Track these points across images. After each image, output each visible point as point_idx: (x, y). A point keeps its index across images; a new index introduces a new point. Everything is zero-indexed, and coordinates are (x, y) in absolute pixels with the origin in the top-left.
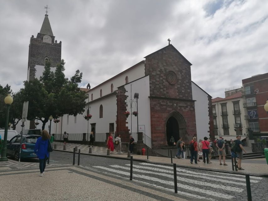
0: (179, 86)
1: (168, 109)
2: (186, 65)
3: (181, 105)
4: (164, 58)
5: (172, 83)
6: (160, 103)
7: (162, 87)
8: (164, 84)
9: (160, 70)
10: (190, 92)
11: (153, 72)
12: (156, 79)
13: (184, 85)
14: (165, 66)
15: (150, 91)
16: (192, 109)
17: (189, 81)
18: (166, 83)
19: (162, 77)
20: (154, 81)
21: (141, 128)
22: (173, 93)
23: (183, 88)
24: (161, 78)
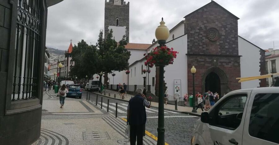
0: (222, 42)
1: (207, 65)
2: (232, 19)
3: (222, 61)
4: (204, 16)
5: (213, 40)
6: (198, 59)
7: (201, 44)
8: (203, 41)
9: (199, 28)
10: (235, 47)
11: (191, 31)
12: (195, 37)
13: (228, 41)
14: (205, 23)
15: (188, 48)
16: (236, 64)
17: (235, 36)
18: (205, 40)
19: (201, 34)
20: (193, 39)
21: (177, 82)
22: (213, 49)
23: (227, 44)
24: (201, 36)
